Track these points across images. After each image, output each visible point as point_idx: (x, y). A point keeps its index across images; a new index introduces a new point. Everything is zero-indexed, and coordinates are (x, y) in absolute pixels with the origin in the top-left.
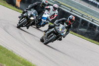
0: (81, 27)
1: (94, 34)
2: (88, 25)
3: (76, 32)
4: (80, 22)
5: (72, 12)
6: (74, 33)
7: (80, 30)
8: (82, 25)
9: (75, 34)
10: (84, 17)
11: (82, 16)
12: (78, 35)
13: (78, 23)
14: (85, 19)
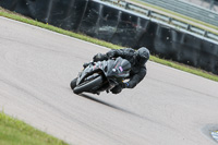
0: (104, 23)
1: (133, 35)
3: (92, 35)
4: (100, 12)
6: (88, 38)
7: (101, 29)
8: (106, 19)
9: (92, 39)
12: (97, 41)
13: (96, 15)
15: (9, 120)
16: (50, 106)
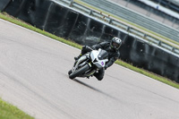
0: (90, 34)
2: (103, 30)
4: (88, 25)
5: (73, 6)
7: (87, 38)
8: (92, 30)
9: (79, 46)
10: (95, 16)
11: (91, 14)
13: (85, 27)
14: (96, 19)
15: (5, 104)
16: (40, 96)
